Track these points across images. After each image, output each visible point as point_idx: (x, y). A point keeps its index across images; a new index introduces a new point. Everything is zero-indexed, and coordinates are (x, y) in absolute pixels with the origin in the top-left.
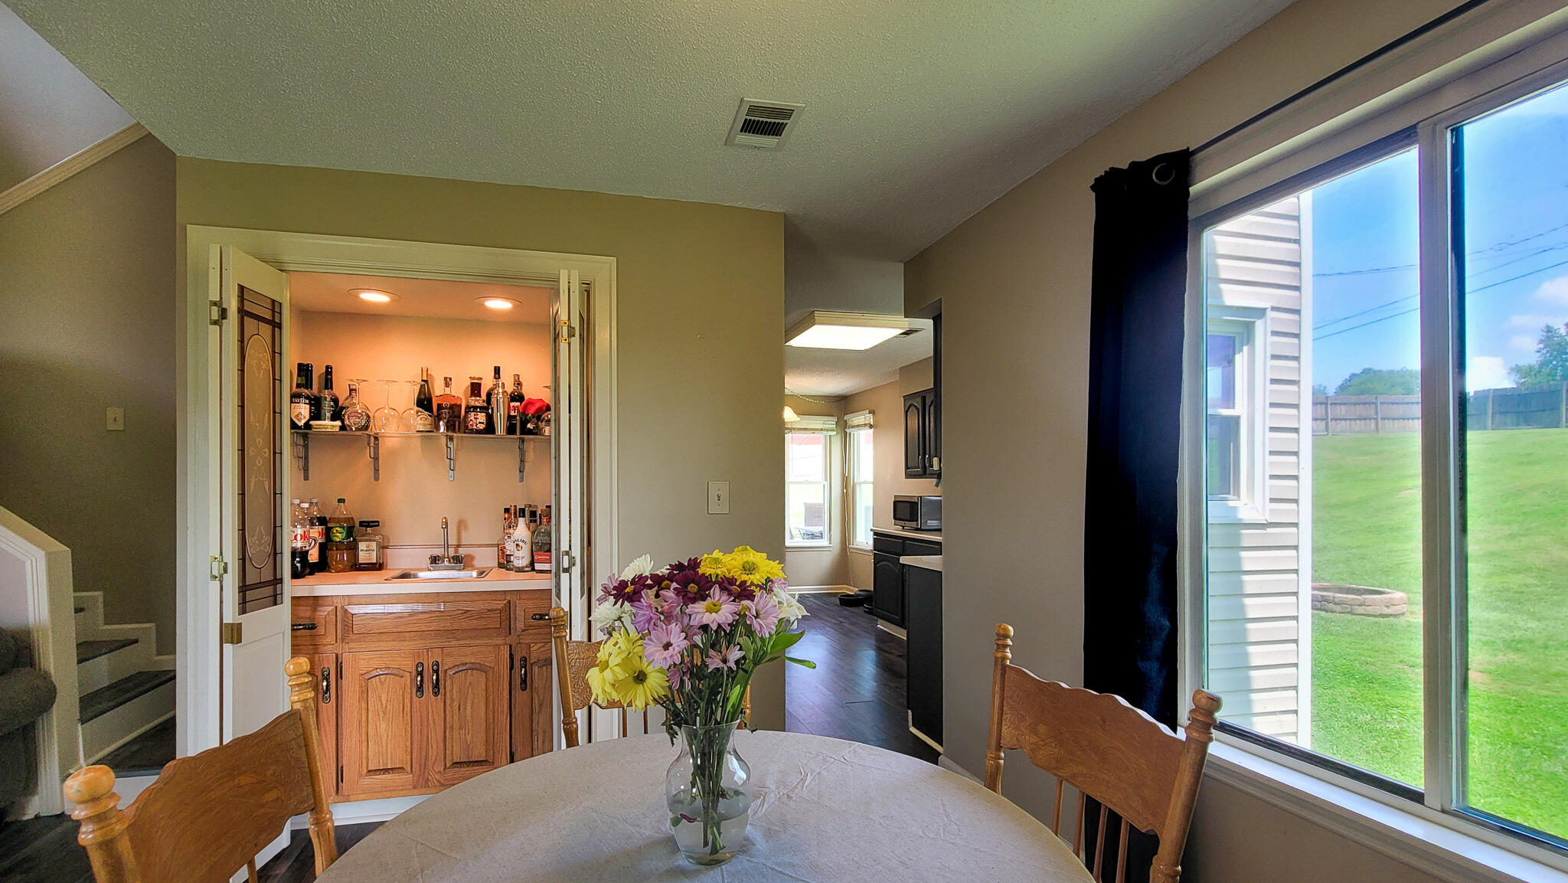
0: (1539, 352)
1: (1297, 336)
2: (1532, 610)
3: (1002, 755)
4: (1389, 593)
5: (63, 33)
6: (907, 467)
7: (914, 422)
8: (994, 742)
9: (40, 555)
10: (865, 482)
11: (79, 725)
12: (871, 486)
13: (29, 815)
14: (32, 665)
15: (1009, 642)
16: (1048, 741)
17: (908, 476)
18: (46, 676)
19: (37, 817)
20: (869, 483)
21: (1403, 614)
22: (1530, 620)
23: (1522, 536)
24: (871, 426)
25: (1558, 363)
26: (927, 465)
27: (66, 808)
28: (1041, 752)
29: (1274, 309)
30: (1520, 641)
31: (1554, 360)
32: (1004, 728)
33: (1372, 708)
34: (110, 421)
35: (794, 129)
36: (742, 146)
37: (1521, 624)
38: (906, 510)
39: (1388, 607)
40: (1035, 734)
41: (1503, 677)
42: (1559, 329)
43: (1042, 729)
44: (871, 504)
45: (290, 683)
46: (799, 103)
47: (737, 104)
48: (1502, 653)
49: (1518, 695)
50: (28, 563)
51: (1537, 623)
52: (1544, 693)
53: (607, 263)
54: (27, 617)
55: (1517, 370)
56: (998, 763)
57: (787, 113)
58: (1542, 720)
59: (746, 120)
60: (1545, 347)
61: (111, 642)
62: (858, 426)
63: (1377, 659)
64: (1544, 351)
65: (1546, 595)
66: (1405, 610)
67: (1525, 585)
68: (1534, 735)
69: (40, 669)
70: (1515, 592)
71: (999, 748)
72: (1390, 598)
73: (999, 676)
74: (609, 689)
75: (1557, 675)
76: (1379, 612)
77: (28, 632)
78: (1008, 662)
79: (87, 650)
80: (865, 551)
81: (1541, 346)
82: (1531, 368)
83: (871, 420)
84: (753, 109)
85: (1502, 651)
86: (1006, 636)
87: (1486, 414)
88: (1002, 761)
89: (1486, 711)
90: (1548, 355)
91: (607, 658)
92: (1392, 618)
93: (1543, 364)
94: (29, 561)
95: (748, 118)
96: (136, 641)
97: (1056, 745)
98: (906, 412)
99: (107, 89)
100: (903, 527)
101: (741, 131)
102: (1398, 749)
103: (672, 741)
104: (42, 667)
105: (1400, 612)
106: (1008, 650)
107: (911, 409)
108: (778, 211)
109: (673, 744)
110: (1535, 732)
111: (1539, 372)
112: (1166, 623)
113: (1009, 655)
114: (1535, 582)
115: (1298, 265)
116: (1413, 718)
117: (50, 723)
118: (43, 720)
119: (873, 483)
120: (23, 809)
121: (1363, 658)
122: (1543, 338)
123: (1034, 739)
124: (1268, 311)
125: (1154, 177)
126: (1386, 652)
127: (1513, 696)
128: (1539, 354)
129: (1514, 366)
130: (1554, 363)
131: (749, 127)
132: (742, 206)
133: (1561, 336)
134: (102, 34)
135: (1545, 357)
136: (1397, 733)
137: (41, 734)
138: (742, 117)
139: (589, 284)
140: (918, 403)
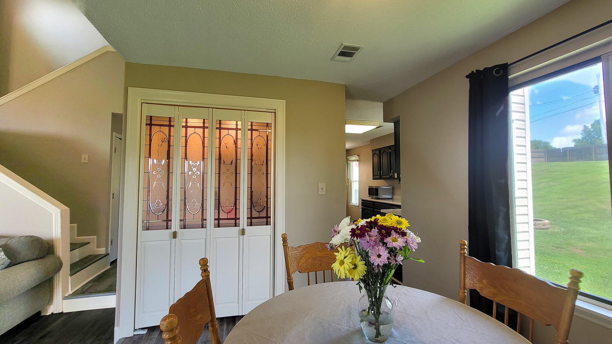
0: (582, 134)
1: (524, 129)
2: (594, 226)
3: (466, 291)
4: (543, 221)
5: (95, 16)
6: (373, 176)
7: (376, 159)
8: (462, 286)
9: (59, 211)
10: (355, 181)
11: (70, 277)
12: (358, 182)
13: (49, 313)
14: (53, 254)
15: (466, 247)
16: (488, 286)
17: (374, 179)
18: (59, 258)
19: (52, 314)
20: (357, 181)
21: (549, 228)
22: (594, 230)
23: (586, 199)
24: (358, 161)
25: (589, 138)
26: (382, 175)
27: (63, 310)
28: (485, 291)
29: (517, 120)
30: (592, 238)
31: (587, 137)
32: (467, 280)
33: (548, 264)
34: (83, 159)
35: (358, 55)
36: (338, 61)
37: (591, 231)
38: (373, 191)
39: (544, 226)
40: (482, 284)
41: (590, 251)
42: (588, 126)
43: (484, 281)
44: (358, 188)
45: (201, 269)
46: (362, 45)
47: (340, 45)
48: (588, 243)
49: (597, 258)
50: (54, 215)
51: (597, 231)
52: (606, 257)
53: (282, 102)
54: (52, 236)
55: (575, 140)
56: (465, 294)
57: (357, 49)
58: (608, 268)
59: (341, 51)
60: (584, 132)
61: (80, 243)
62: (353, 160)
63: (544, 245)
64: (584, 134)
65: (598, 221)
66: (549, 227)
67: (590, 217)
68: (607, 273)
69: (56, 255)
70: (587, 220)
71: (465, 288)
72: (544, 223)
73: (462, 261)
74: (347, 272)
75: (609, 250)
76: (540, 228)
77: (52, 241)
78: (466, 255)
79: (74, 246)
80: (356, 206)
81: (583, 132)
82: (579, 140)
83: (357, 158)
84: (345, 47)
85: (587, 242)
86: (465, 245)
87: (567, 156)
88: (466, 294)
89: (588, 264)
90: (585, 135)
91: (343, 259)
92: (545, 230)
93: (583, 139)
94: (55, 213)
95: (342, 50)
96: (89, 243)
97: (492, 288)
98: (373, 156)
99: (106, 37)
100: (372, 198)
101: (338, 55)
102: (561, 280)
103: (360, 291)
104: (57, 255)
105: (548, 228)
106: (465, 250)
107: (375, 155)
108: (343, 84)
109: (361, 292)
110: (607, 272)
111: (583, 141)
112: (507, 237)
113: (466, 252)
114: (593, 216)
115: (524, 104)
116: (563, 268)
117: (59, 277)
118: (56, 276)
119: (359, 181)
120: (47, 311)
121: (539, 245)
122: (583, 129)
123: (481, 286)
124: (515, 120)
125: (494, 73)
126: (547, 243)
127: (595, 259)
128: (582, 135)
129: (574, 139)
130: (587, 138)
131: (342, 54)
132: (331, 82)
133: (589, 129)
134: (110, 17)
135: (584, 136)
136: (559, 273)
137: (56, 281)
138: (341, 50)
139: (275, 110)
140: (378, 152)
